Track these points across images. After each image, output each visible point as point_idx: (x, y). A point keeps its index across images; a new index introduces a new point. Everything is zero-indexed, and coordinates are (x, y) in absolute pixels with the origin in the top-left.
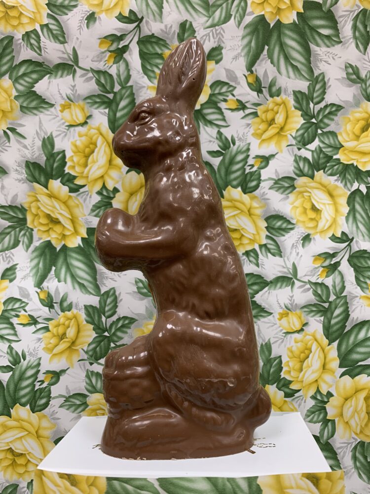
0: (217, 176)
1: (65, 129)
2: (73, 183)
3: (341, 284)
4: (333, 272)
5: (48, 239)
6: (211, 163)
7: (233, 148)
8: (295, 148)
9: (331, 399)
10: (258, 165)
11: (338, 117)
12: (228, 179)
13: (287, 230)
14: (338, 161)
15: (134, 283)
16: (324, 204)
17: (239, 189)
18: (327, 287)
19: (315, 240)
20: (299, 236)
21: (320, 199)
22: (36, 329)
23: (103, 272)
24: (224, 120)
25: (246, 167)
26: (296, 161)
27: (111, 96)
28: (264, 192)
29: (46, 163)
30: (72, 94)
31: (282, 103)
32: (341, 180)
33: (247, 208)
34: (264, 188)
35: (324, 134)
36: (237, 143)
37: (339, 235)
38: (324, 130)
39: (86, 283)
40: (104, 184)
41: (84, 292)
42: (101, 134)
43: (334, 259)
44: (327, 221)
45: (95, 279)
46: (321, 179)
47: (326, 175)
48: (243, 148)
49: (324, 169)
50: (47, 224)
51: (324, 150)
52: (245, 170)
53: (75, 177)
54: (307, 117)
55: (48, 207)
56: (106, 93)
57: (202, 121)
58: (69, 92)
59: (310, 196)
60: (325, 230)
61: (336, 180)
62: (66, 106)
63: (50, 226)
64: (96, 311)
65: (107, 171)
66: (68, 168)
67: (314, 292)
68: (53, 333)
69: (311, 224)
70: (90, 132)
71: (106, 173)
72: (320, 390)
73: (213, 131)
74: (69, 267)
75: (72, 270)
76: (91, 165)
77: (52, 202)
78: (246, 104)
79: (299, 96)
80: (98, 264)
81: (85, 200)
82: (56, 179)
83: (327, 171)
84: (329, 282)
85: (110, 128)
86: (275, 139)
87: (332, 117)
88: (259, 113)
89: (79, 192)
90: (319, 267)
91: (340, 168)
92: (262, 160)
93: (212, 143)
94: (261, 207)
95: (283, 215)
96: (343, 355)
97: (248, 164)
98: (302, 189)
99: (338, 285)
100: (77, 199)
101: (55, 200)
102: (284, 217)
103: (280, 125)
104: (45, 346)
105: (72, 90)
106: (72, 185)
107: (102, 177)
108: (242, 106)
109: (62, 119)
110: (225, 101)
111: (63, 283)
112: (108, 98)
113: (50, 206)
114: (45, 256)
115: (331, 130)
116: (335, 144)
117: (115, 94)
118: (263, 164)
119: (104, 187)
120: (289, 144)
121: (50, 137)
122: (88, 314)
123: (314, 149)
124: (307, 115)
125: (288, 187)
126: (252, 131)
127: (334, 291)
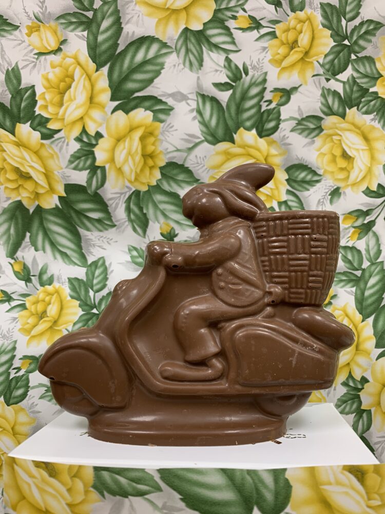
0: (226, 114)
1: (34, 58)
2: (45, 127)
3: (376, 248)
4: (366, 233)
5: (19, 199)
6: (218, 98)
7: (245, 79)
8: (323, 79)
9: (366, 386)
10: (278, 100)
11: (376, 38)
12: (239, 120)
13: (311, 183)
14: (375, 95)
15: (127, 251)
16: (358, 150)
17: (254, 131)
18: (359, 252)
19: (346, 195)
20: (327, 190)
21: (353, 144)
22: (10, 307)
23: (89, 239)
24: (233, 43)
25: (262, 103)
26: (323, 95)
27: (90, 14)
28: (285, 136)
29: (11, 102)
30: (40, 12)
31: (307, 20)
32: (378, 119)
33: (263, 156)
34: (285, 130)
35: (359, 59)
36: (250, 73)
37: (374, 188)
38: (358, 55)
39: (69, 252)
40: (84, 127)
41: (68, 263)
42: (79, 64)
43: (367, 217)
44: (361, 171)
45: (80, 247)
46: (354, 118)
47: (359, 113)
48: (258, 79)
49: (358, 105)
50: (16, 181)
51: (358, 81)
52: (260, 107)
53: (48, 120)
54: (337, 38)
55: (15, 158)
56: (84, 10)
57: (206, 45)
58: (37, 10)
59: (340, 140)
60: (358, 182)
61: (372, 120)
62: (34, 28)
63: (20, 183)
64: (82, 285)
65: (87, 111)
66: (40, 107)
67: (343, 258)
68: (31, 312)
69: (341, 176)
70: (65, 61)
71: (86, 113)
72: (353, 375)
73: (220, 58)
74: (46, 233)
75: (51, 237)
76: (68, 103)
77: (21, 152)
78: (261, 22)
79: (328, 10)
80: (82, 228)
81: (61, 148)
82: (24, 123)
83: (361, 109)
84: (361, 245)
85: (90, 56)
86: (299, 66)
87: (369, 37)
88: (278, 33)
89: (53, 139)
90: (349, 228)
91: (378, 104)
92: (282, 94)
93: (218, 72)
94: (280, 155)
95: (307, 164)
96: (380, 333)
97: (265, 99)
98: (331, 132)
99: (373, 248)
100: (52, 148)
101: (24, 150)
102: (309, 166)
103: (304, 48)
104: (21, 327)
105: (40, 7)
106: (44, 130)
107: (82, 118)
108: (256, 24)
109: (30, 45)
110: (235, 18)
111: (41, 252)
112: (86, 16)
113: (18, 157)
114: (17, 219)
115: (368, 55)
116: (373, 73)
117: (95, 11)
118: (283, 99)
119: (84, 131)
120: (315, 73)
121: (15, 68)
122: (73, 288)
123: (345, 80)
124: (338, 35)
125: (314, 129)
126: (269, 56)
127: (368, 256)
